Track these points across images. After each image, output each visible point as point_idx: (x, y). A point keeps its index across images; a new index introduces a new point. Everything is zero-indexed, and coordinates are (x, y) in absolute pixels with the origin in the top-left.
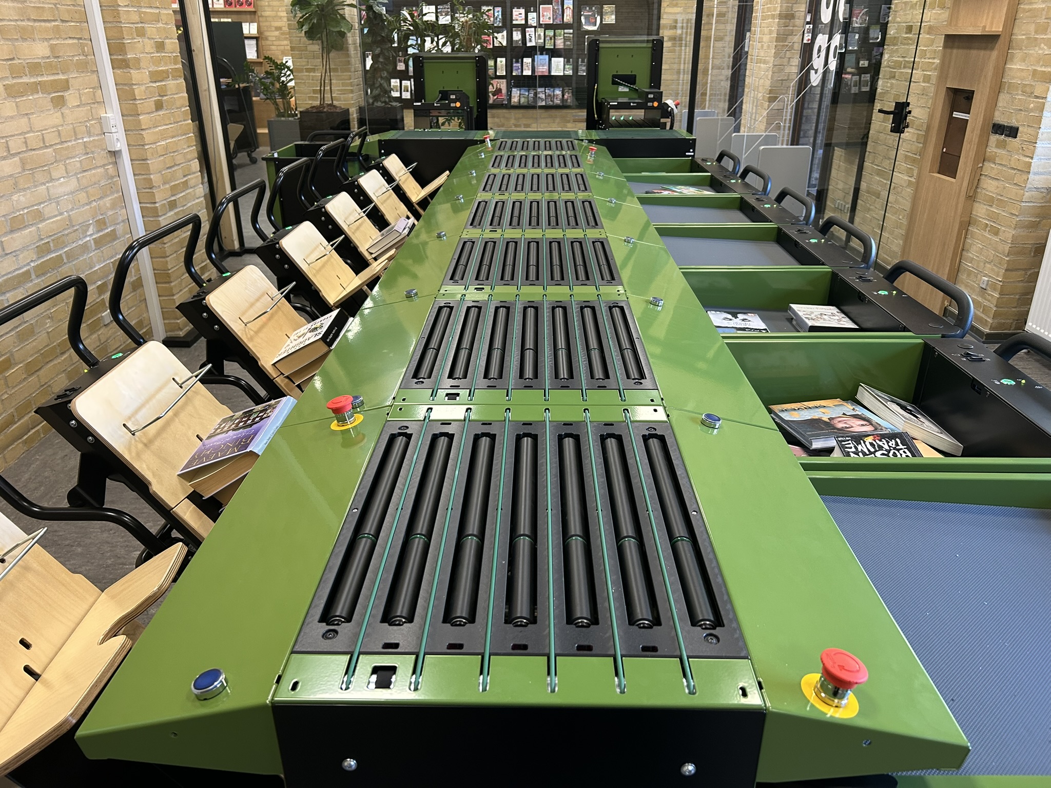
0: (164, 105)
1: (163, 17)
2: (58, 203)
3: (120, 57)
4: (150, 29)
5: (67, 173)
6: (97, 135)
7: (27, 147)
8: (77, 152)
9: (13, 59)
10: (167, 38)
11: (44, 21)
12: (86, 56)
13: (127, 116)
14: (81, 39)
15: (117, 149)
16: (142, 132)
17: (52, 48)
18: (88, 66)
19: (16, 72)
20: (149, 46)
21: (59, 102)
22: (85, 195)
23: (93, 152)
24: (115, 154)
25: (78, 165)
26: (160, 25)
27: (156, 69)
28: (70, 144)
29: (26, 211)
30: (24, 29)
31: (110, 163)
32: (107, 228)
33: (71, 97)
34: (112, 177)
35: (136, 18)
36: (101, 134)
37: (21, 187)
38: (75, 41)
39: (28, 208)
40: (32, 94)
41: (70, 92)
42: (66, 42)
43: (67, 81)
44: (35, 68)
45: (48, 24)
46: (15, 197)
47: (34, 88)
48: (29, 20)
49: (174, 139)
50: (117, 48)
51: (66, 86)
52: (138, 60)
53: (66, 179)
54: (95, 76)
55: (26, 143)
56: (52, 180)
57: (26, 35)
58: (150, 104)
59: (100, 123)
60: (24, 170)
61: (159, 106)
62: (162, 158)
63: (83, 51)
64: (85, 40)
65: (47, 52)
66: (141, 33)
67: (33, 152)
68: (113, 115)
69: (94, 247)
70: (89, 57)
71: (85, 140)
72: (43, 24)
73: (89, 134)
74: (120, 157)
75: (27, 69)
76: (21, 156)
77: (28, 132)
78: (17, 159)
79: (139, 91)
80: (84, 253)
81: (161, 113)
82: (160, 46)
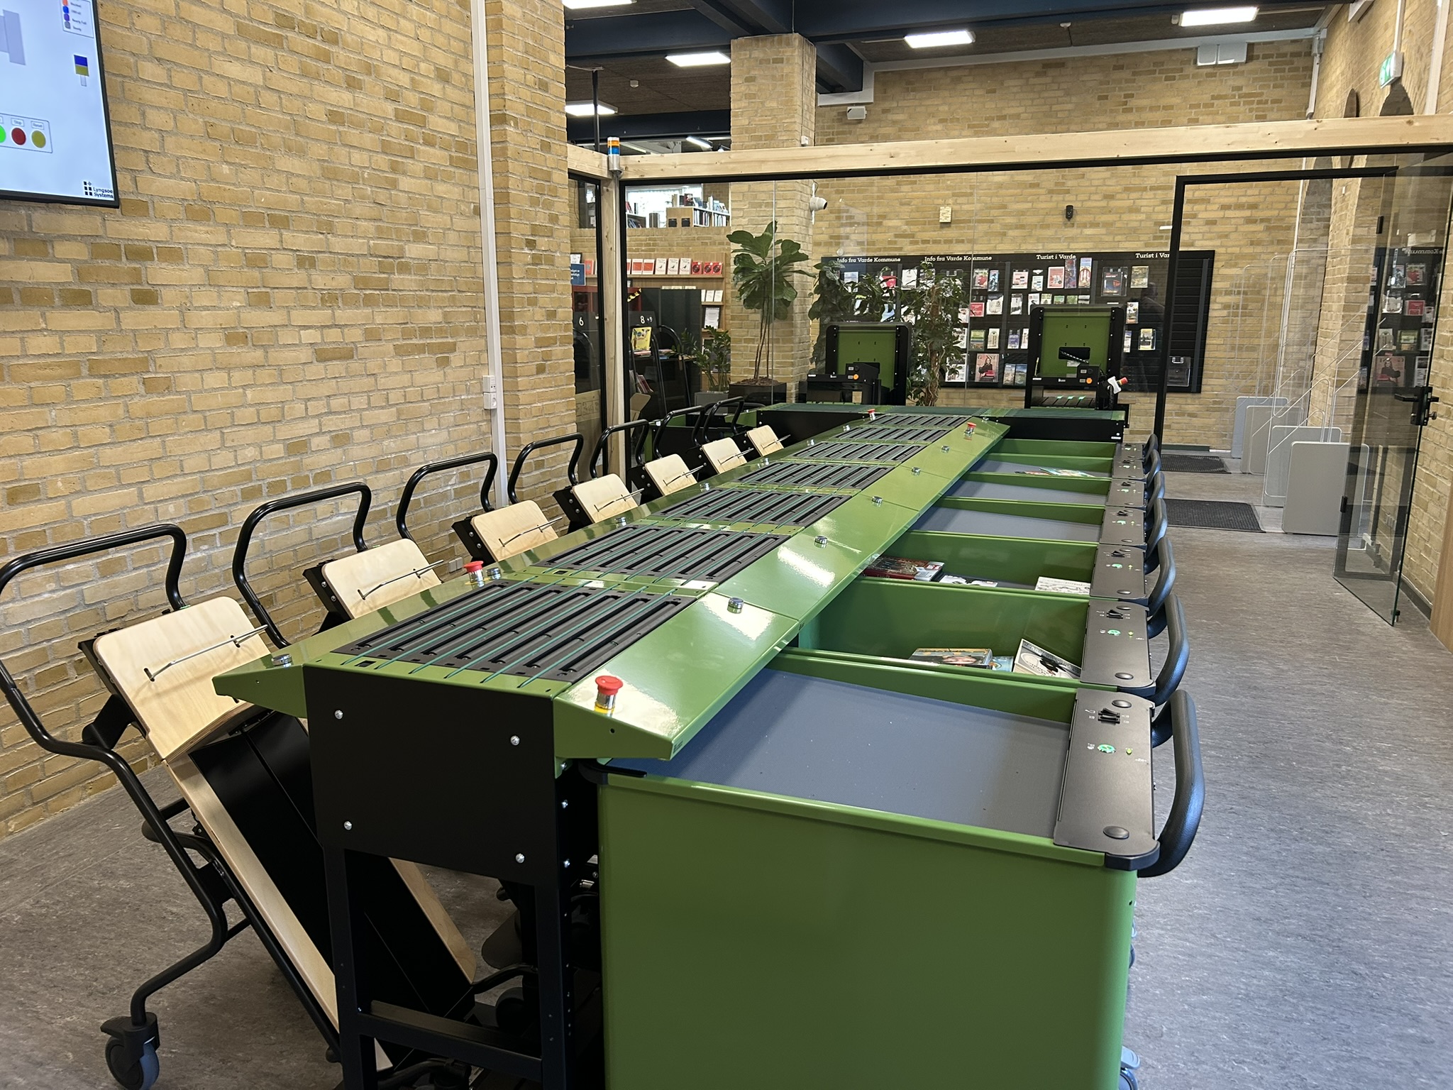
0: (547, 369)
1: (560, 289)
2: (425, 452)
3: (509, 324)
4: (543, 299)
5: (439, 425)
6: (476, 394)
7: (405, 399)
8: (453, 408)
9: (407, 323)
10: (560, 307)
11: (442, 291)
12: (478, 322)
13: (507, 377)
14: (475, 307)
15: (492, 408)
16: (518, 393)
17: (445, 315)
18: (478, 331)
19: (407, 334)
20: (539, 314)
21: (443, 363)
22: (453, 447)
23: (469, 409)
24: (491, 412)
25: (452, 419)
26: (555, 295)
27: (544, 335)
28: (447, 400)
29: (393, 456)
30: (421, 298)
31: (484, 421)
32: (470, 481)
33: (456, 359)
34: (485, 434)
35: (531, 289)
36: (479, 393)
37: (394, 434)
38: (470, 309)
39: (396, 453)
40: (418, 354)
41: (455, 354)
42: (460, 309)
43: (455, 344)
44: (425, 332)
45: (445, 294)
46: (386, 443)
47: (421, 349)
48: (427, 290)
49: (552, 402)
50: (506, 316)
51: (453, 348)
52: (525, 327)
53: (438, 431)
54: (483, 341)
55: (405, 396)
56: (423, 431)
57: (422, 303)
58: (532, 367)
59: (481, 384)
60: (399, 419)
61: (541, 370)
62: (535, 419)
63: (476, 317)
64: (479, 310)
65: (440, 319)
66: (533, 302)
67: (410, 405)
68: (494, 377)
69: (453, 497)
70: (480, 324)
71: (463, 397)
72: (440, 294)
73: (468, 392)
74: (494, 415)
75: (418, 332)
76: (398, 407)
77: (409, 387)
78: (394, 409)
79: (520, 356)
80: (442, 501)
81: (541, 376)
82: (552, 315)
